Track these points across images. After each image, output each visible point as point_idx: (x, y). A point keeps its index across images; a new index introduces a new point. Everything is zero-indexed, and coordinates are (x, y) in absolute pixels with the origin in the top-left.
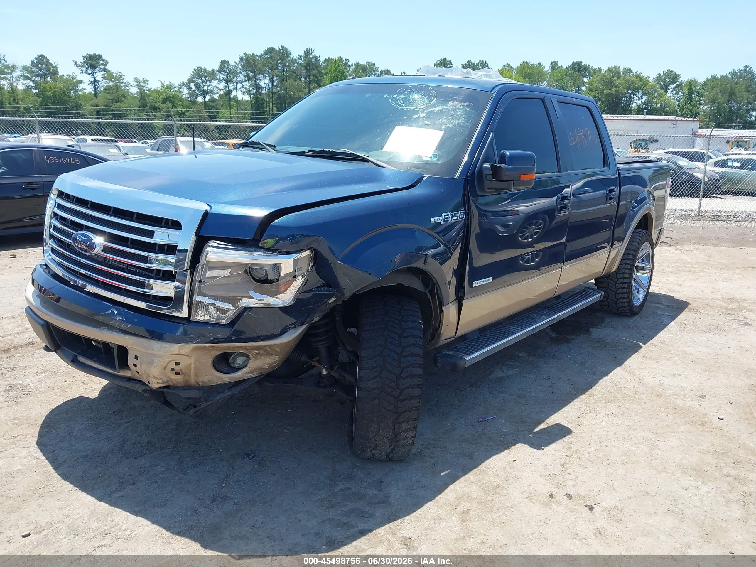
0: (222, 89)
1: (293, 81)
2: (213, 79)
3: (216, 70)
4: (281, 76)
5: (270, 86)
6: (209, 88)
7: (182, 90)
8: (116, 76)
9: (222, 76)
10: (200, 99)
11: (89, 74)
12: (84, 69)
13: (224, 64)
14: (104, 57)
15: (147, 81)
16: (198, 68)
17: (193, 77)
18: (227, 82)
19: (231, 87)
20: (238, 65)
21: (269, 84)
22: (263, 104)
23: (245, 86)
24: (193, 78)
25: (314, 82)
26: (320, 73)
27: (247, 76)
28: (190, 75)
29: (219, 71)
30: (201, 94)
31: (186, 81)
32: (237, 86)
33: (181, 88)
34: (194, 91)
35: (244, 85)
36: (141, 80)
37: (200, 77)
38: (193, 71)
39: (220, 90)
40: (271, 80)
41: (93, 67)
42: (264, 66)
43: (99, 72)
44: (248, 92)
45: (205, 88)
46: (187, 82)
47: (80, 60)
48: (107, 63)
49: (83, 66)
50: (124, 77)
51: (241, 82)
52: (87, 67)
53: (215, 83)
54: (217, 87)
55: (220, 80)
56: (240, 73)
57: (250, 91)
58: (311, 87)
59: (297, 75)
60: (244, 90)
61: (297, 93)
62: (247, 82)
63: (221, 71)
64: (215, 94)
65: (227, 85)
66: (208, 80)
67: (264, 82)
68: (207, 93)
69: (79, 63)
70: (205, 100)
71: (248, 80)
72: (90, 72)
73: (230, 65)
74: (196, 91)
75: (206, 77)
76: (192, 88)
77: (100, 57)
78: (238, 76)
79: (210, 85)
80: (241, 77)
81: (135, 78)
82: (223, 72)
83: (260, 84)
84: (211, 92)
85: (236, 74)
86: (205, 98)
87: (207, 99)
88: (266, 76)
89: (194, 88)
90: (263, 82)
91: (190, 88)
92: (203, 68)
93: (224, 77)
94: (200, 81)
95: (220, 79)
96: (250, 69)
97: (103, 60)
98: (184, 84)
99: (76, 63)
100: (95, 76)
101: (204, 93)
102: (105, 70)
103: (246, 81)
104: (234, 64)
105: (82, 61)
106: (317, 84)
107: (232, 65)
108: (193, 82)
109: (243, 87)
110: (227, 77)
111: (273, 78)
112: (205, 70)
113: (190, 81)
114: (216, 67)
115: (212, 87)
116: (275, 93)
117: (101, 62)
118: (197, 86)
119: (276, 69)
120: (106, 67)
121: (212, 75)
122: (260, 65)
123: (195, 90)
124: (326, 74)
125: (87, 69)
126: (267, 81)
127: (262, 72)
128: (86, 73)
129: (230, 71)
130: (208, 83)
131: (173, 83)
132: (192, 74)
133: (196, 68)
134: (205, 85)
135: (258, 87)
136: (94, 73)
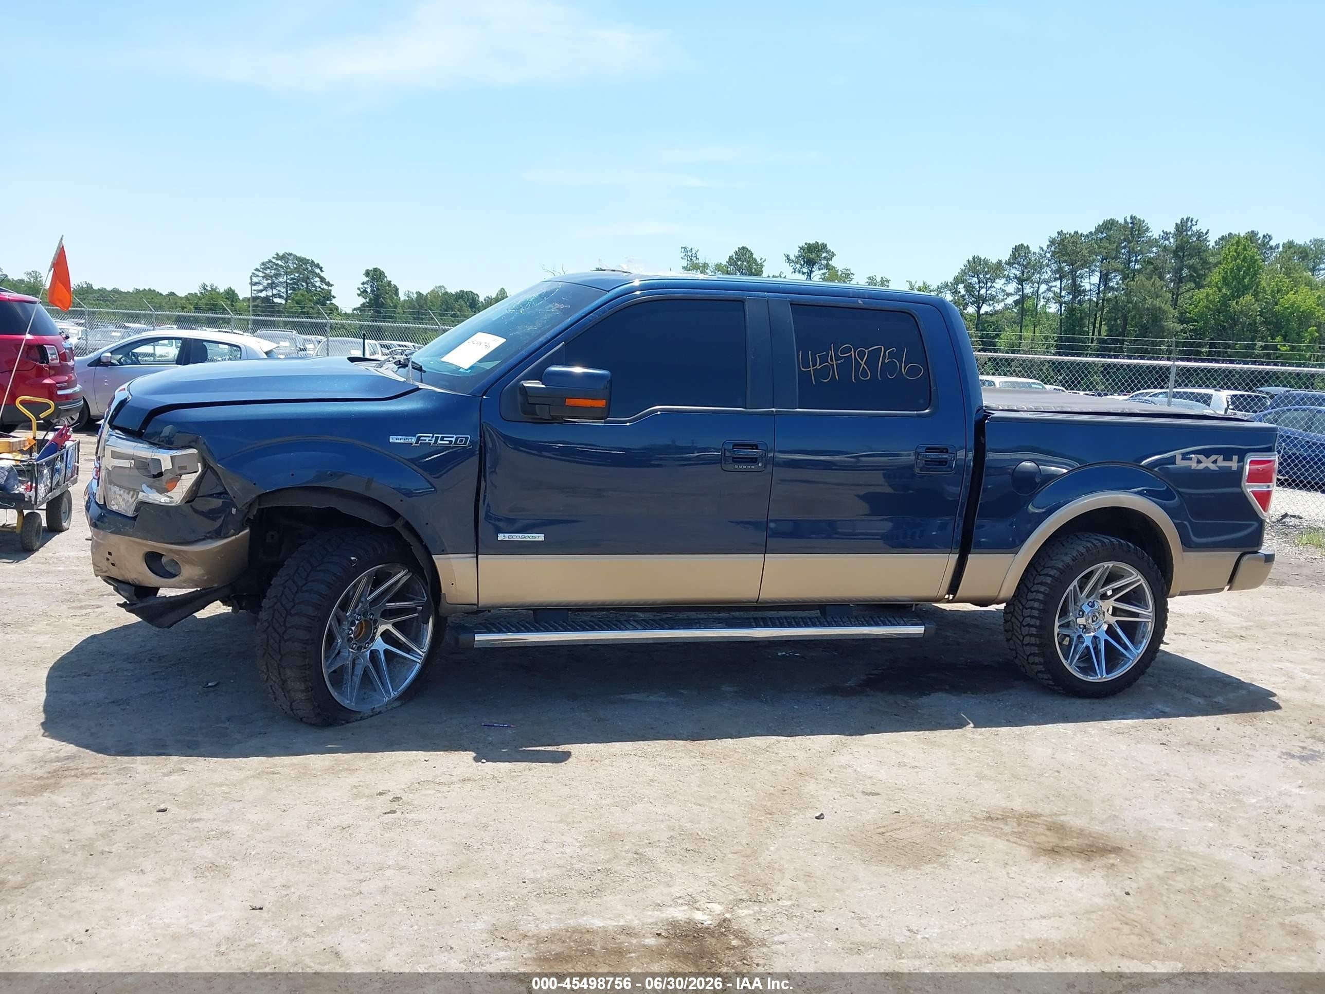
0: (1011, 294)
1: (1144, 279)
2: (997, 277)
3: (1004, 261)
4: (1123, 270)
5: (1102, 288)
6: (989, 292)
7: (943, 295)
8: (841, 275)
9: (1014, 271)
10: (971, 310)
11: (804, 273)
12: (798, 266)
13: (1020, 252)
14: (829, 247)
15: (888, 281)
16: (974, 258)
17: (964, 273)
18: (1021, 281)
19: (1028, 290)
20: (1046, 252)
21: (1099, 285)
22: (1082, 319)
23: (1053, 289)
24: (963, 276)
25: (1191, 278)
26: (1205, 262)
27: (1059, 270)
28: (960, 271)
29: (1009, 263)
30: (974, 301)
31: (950, 279)
32: (1038, 288)
33: (941, 292)
34: (963, 296)
35: (1052, 287)
36: (879, 279)
37: (976, 274)
38: (966, 263)
39: (1009, 295)
40: (1105, 278)
41: (810, 263)
42: (1091, 253)
43: (819, 269)
44: (1058, 298)
45: (983, 291)
46: (953, 282)
47: (794, 253)
48: (833, 255)
49: (797, 262)
50: (853, 277)
51: (1046, 282)
52: (802, 263)
53: (999, 283)
54: (1003, 291)
55: (1008, 279)
56: (1048, 266)
57: (1061, 297)
58: (1184, 288)
59: (1156, 269)
60: (1051, 295)
61: (1149, 301)
62: (1059, 282)
63: (1014, 263)
64: (998, 302)
65: (1020, 287)
66: (988, 279)
67: (1090, 281)
68: (985, 301)
69: (792, 257)
70: (978, 311)
71: (1061, 278)
72: (805, 270)
73: (1029, 252)
74: (967, 297)
75: (987, 273)
76: (960, 292)
77: (824, 246)
78: (1044, 270)
79: (991, 287)
80: (1047, 274)
81: (869, 278)
82: (1016, 266)
83: (1082, 284)
84: (993, 298)
85: (1038, 267)
86: (979, 308)
87: (982, 311)
88: (1093, 271)
89: (963, 292)
90: (1087, 280)
91: (956, 292)
92: (983, 258)
93: (1018, 273)
94: (975, 280)
95: (1008, 276)
96: (1066, 258)
97: (827, 252)
98: (947, 285)
99: (788, 257)
100: (812, 276)
101: (980, 300)
102: (828, 266)
103: (1056, 279)
104: (1037, 250)
105: (797, 254)
106: (1195, 282)
107: (1034, 253)
108: (962, 282)
109: (1049, 290)
110: (1023, 273)
111: (1107, 275)
112: (986, 262)
113: (957, 281)
114: (1005, 256)
115: (994, 289)
116: (1109, 300)
117: (824, 255)
118: (969, 288)
119: (1116, 258)
120: (830, 262)
121: (997, 270)
122: (1085, 252)
123: (965, 295)
124: (1216, 265)
125: (802, 266)
126: (1095, 279)
127: (1086, 264)
128: (799, 272)
129: (1028, 263)
130: (989, 284)
131: (928, 283)
132: (964, 268)
133: (971, 259)
134: (982, 288)
135: (1076, 290)
136: (811, 271)
